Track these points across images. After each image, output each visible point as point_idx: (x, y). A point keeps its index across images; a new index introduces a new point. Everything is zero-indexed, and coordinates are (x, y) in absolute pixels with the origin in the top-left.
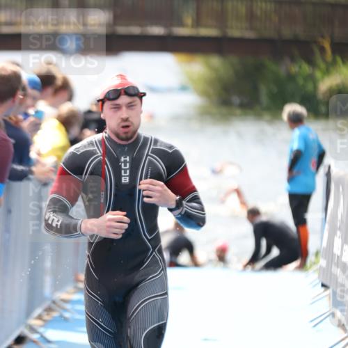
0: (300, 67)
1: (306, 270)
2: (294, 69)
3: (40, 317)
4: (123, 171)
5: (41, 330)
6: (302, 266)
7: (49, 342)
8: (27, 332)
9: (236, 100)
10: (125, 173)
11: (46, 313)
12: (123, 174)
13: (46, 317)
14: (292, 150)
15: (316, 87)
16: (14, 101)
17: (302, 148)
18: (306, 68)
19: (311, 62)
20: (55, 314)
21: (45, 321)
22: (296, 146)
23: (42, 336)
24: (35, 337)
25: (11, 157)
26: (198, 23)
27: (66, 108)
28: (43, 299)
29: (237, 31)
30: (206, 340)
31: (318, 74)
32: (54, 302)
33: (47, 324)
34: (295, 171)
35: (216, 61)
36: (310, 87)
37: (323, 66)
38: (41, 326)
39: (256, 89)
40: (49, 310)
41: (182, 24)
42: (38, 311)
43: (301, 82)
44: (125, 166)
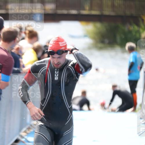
0: (134, 27)
1: (136, 112)
2: (131, 28)
3: (25, 132)
4: (55, 75)
5: (26, 137)
6: (134, 110)
7: (29, 142)
8: (20, 138)
9: (107, 41)
10: (57, 75)
11: (28, 130)
12: (55, 76)
13: (28, 132)
14: (130, 62)
15: (140, 36)
16: (15, 42)
17: (134, 61)
18: (136, 28)
19: (138, 25)
20: (32, 130)
21: (27, 133)
22: (131, 61)
23: (26, 139)
24: (23, 140)
25: (13, 65)
26: (91, 9)
27: (36, 44)
28: (27, 124)
29: (107, 12)
30: (94, 141)
31: (141, 30)
32: (31, 125)
33: (28, 134)
34: (131, 71)
35: (98, 25)
36: (138, 35)
37: (143, 27)
38: (26, 135)
39: (115, 37)
40: (29, 129)
41: (84, 9)
42: (24, 129)
43: (134, 33)
44: (57, 72)
